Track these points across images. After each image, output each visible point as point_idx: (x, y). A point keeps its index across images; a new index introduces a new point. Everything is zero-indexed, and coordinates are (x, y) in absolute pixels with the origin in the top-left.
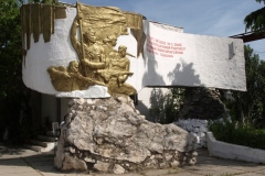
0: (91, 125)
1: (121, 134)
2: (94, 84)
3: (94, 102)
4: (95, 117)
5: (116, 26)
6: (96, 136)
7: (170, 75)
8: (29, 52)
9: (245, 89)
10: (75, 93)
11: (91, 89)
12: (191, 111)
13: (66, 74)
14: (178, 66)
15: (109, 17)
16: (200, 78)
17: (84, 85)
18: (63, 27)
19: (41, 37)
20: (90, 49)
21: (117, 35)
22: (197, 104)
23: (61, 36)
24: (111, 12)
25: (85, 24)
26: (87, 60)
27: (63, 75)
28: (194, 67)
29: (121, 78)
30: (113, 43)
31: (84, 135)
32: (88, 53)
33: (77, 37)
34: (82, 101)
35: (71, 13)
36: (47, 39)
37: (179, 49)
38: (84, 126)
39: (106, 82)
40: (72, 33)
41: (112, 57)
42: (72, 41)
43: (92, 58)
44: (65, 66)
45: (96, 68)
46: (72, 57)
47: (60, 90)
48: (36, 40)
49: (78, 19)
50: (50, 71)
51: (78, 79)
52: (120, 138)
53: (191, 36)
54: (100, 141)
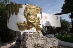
0: (33, 41)
1: (42, 43)
2: (32, 28)
3: (32, 33)
4: (34, 38)
5: (37, 11)
6: (35, 45)
7: (45, 24)
8: (10, 18)
9: (60, 27)
10: (26, 31)
11: (31, 29)
12: (49, 32)
13: (23, 25)
14: (46, 22)
15: (35, 8)
16: (51, 24)
17: (29, 28)
18: (22, 10)
19: (14, 13)
20: (30, 17)
21: (37, 13)
22: (51, 31)
23: (21, 13)
24: (35, 7)
25: (28, 10)
26: (29, 21)
27: (22, 25)
28: (50, 22)
29: (39, 26)
30: (36, 15)
31: (31, 45)
32: (30, 18)
33: (26, 14)
34: (29, 33)
35: (24, 6)
36: (16, 14)
37: (46, 17)
38: (31, 42)
39: (35, 27)
40: (24, 12)
41: (36, 19)
42: (25, 15)
43: (31, 20)
44: (23, 22)
45: (32, 23)
46: (25, 20)
47: (21, 30)
48: (13, 14)
49: (26, 8)
50: (17, 24)
51: (27, 26)
52: (42, 45)
53: (48, 14)
54: (36, 46)
